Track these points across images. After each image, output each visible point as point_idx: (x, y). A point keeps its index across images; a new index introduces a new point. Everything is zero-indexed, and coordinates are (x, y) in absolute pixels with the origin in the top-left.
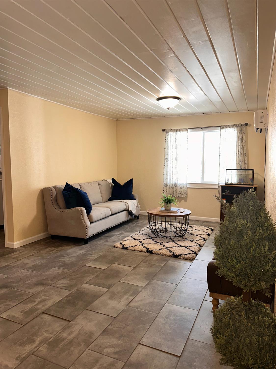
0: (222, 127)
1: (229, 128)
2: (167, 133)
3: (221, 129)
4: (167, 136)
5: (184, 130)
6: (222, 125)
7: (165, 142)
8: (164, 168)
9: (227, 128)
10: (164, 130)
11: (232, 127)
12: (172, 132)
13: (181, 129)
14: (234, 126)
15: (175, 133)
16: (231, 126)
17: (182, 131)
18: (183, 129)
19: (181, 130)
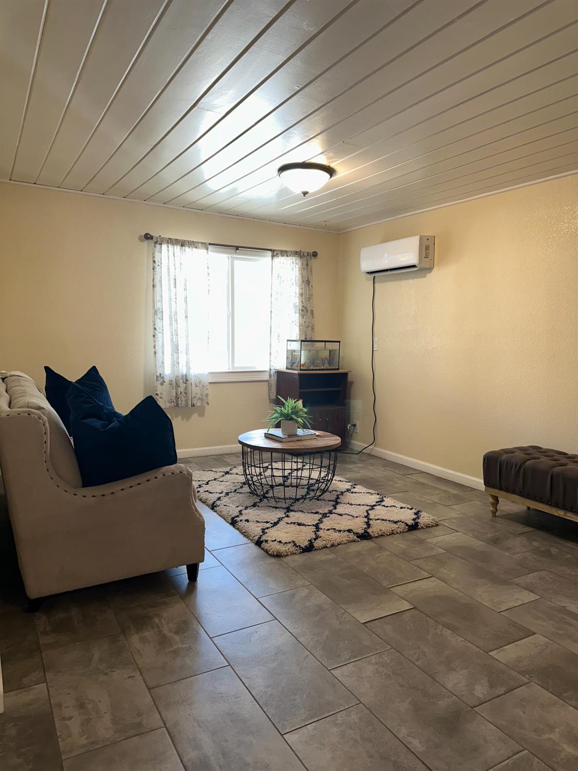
0: (275, 253)
1: (287, 256)
2: (158, 246)
3: (273, 256)
4: (157, 255)
5: (200, 245)
6: (276, 249)
7: (153, 269)
8: (154, 336)
9: (282, 256)
10: (148, 237)
11: (293, 257)
12: (170, 246)
13: (193, 242)
14: (297, 254)
15: (177, 248)
16: (292, 253)
17: (196, 248)
18: (198, 243)
19: (192, 244)
